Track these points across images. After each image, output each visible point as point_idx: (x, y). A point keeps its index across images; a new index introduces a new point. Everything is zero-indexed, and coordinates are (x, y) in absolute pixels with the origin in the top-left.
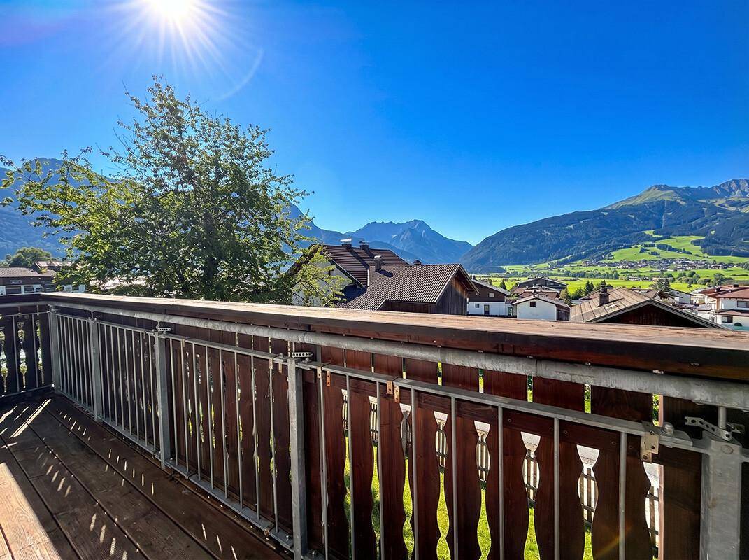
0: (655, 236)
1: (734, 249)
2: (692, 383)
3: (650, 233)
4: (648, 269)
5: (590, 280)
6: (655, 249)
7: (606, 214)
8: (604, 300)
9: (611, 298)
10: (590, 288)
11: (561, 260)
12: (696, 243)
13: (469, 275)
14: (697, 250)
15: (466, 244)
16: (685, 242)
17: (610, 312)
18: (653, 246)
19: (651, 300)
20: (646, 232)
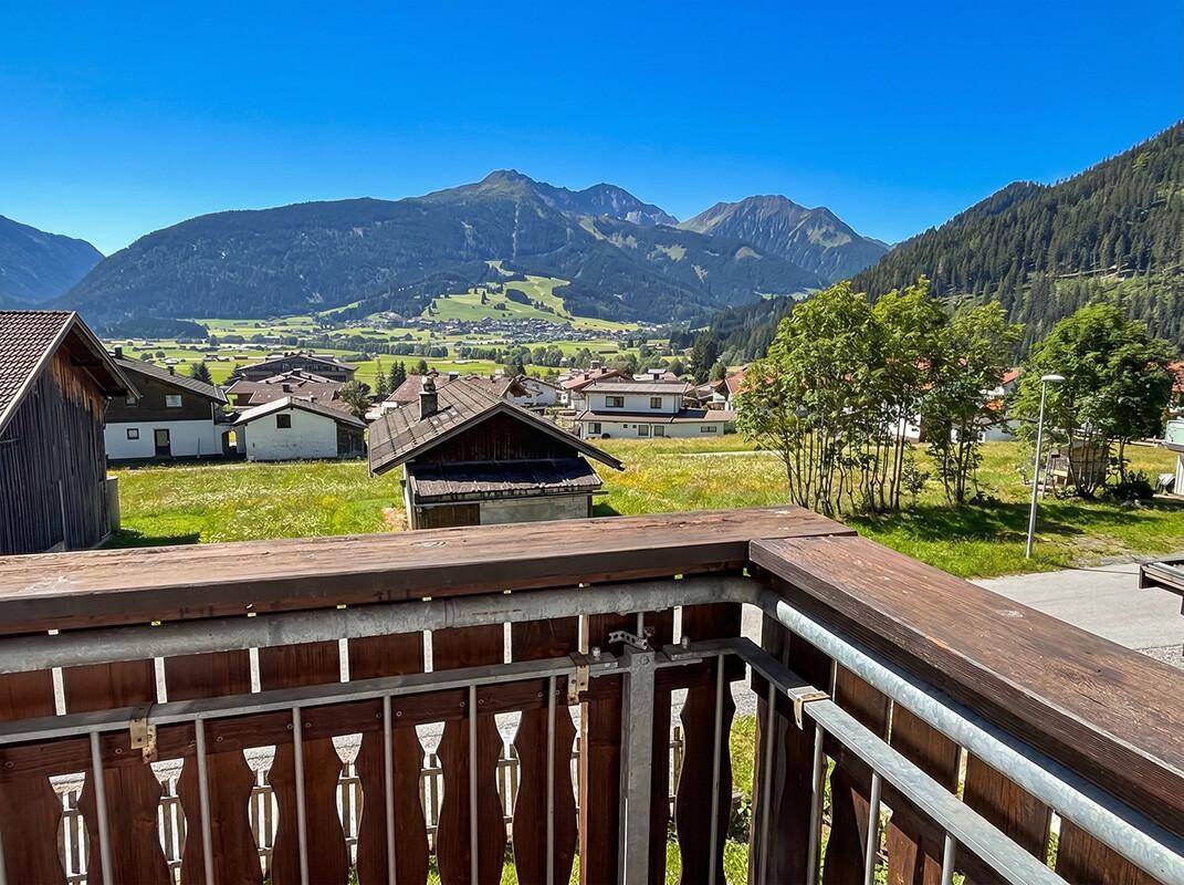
0: (503, 272)
2: (618, 592)
3: (495, 264)
5: (399, 359)
6: (501, 298)
8: (430, 405)
9: (442, 404)
10: (399, 377)
11: (341, 310)
12: (557, 292)
13: (108, 348)
14: (558, 304)
15: (83, 247)
16: (539, 288)
17: (441, 431)
18: (500, 290)
19: (502, 404)
20: (491, 264)
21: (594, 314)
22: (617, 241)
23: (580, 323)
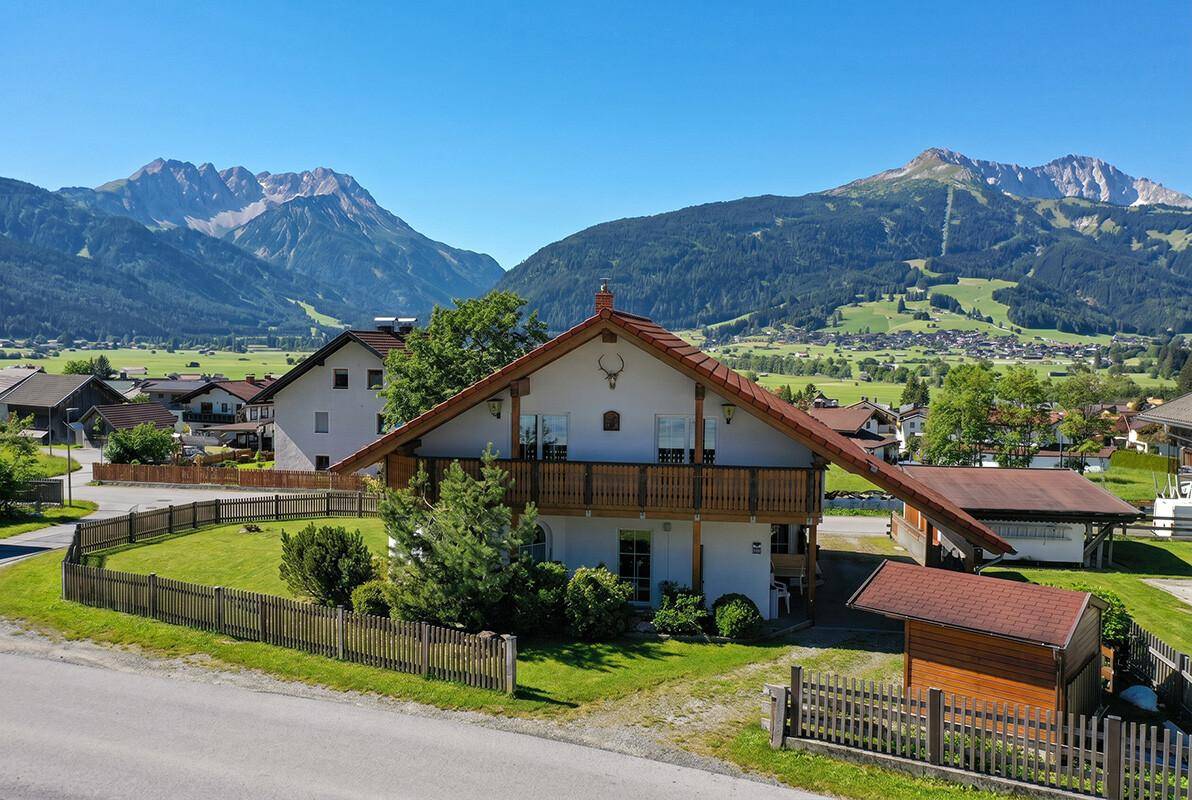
0: (928, 273)
1: (1063, 315)
3: (919, 264)
4: (912, 353)
6: (924, 306)
7: (830, 206)
11: (733, 322)
12: (998, 296)
14: (1001, 311)
16: (975, 291)
18: (921, 298)
20: (913, 263)
21: (1049, 324)
22: (1086, 224)
23: (1028, 336)
